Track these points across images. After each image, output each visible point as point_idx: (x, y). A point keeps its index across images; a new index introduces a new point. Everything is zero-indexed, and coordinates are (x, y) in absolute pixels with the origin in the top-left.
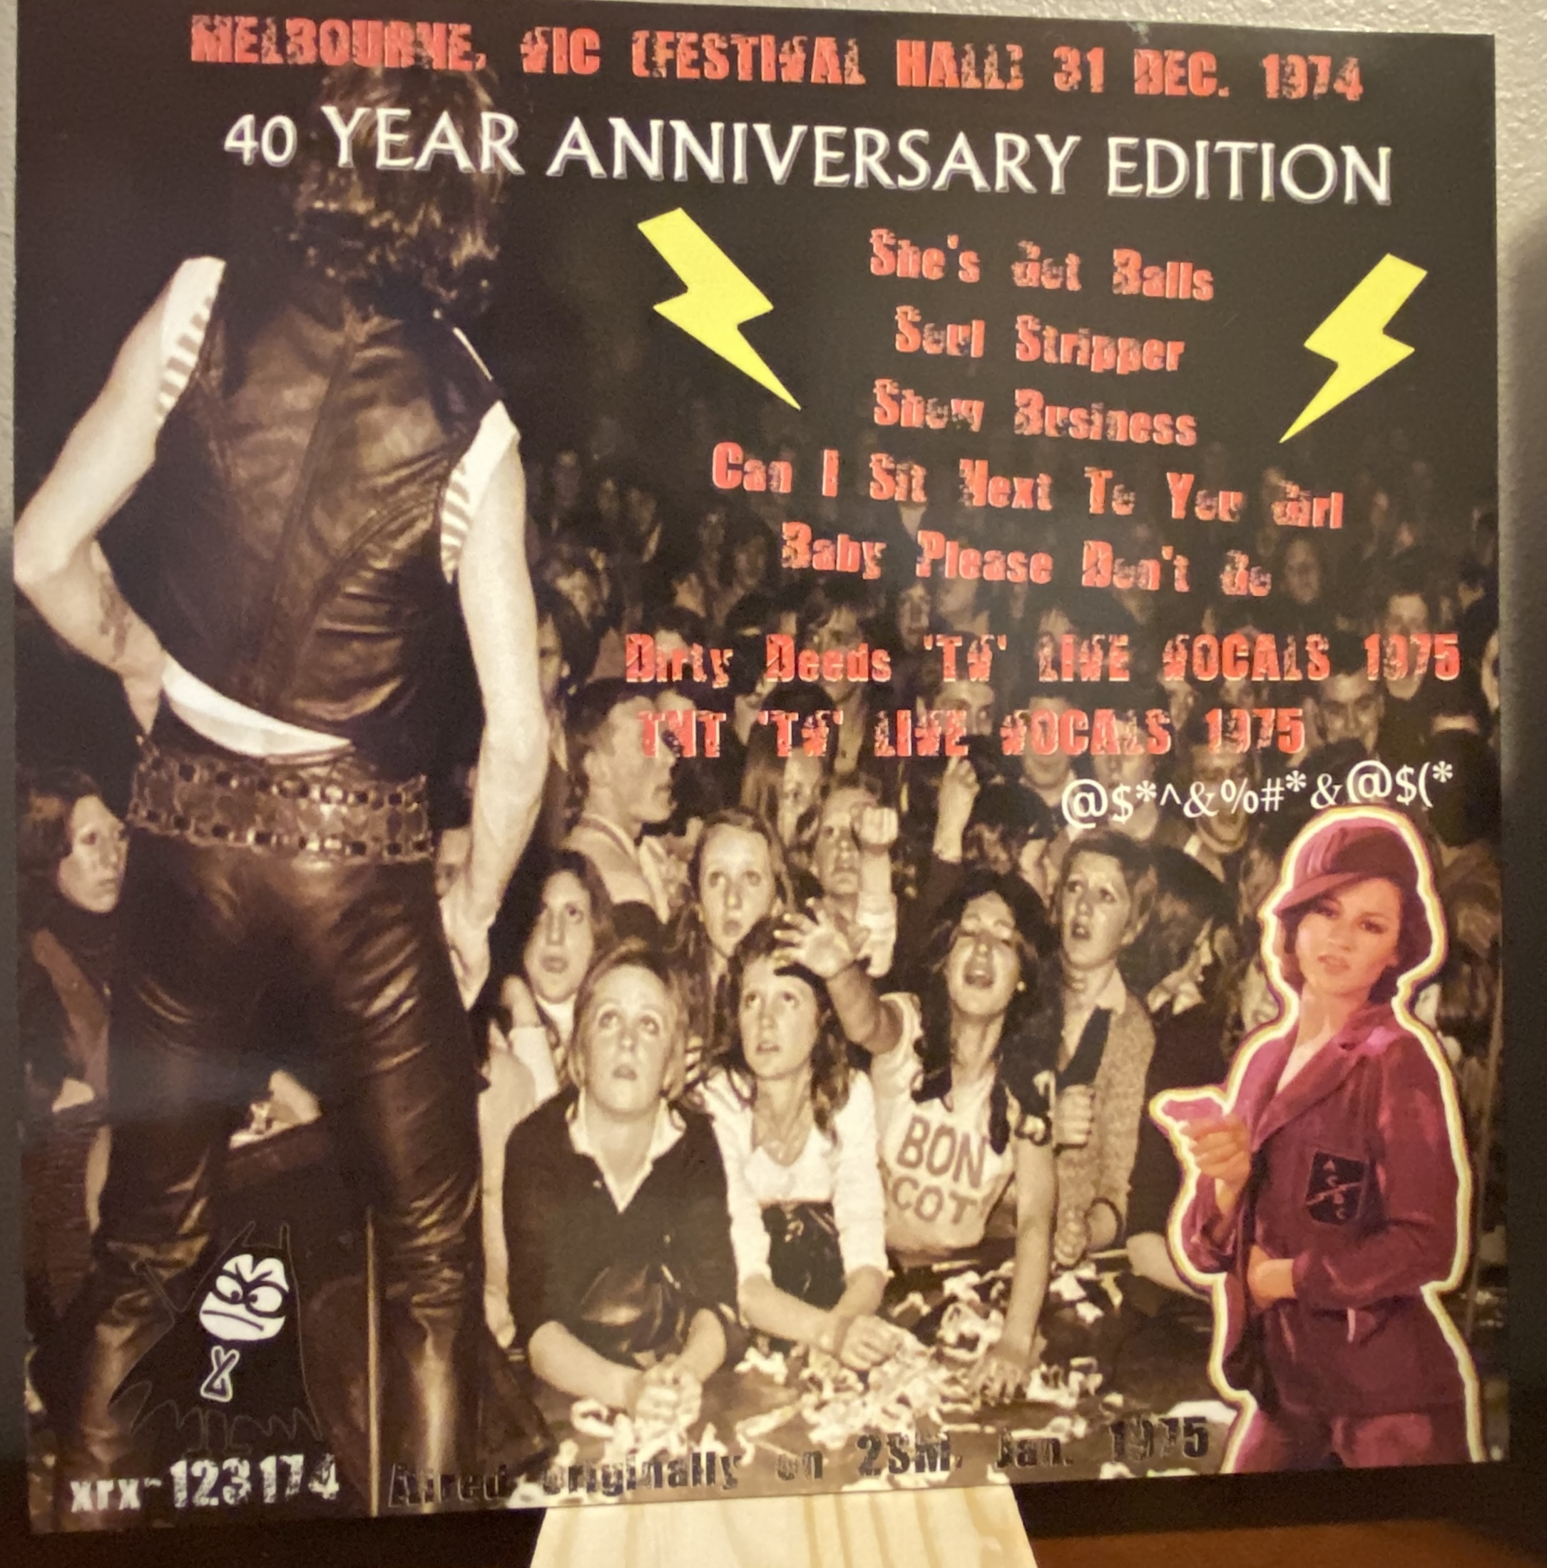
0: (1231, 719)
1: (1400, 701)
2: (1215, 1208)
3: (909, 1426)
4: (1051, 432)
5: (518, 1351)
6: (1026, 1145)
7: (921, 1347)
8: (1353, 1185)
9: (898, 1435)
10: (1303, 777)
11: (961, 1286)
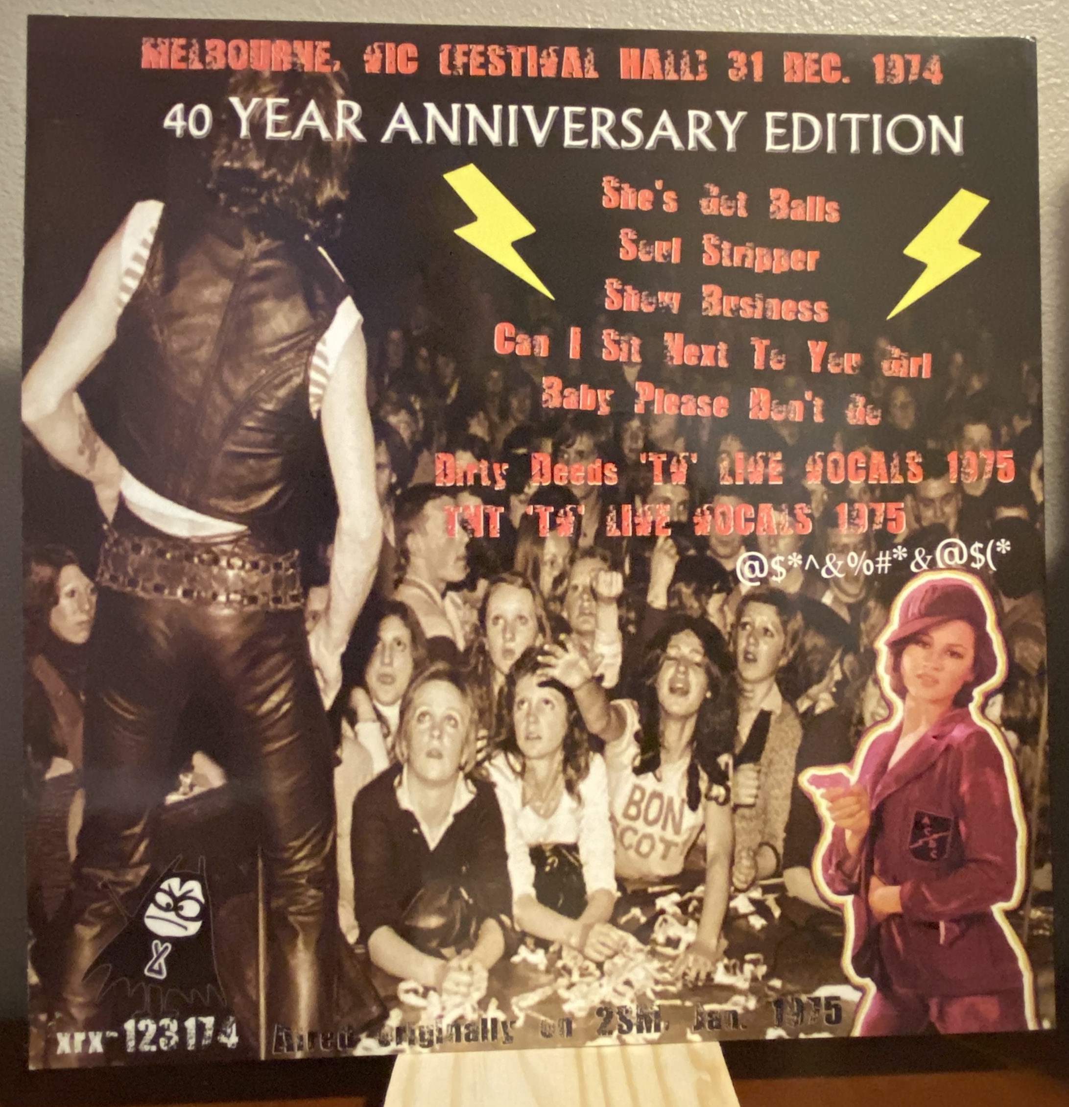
0: (854, 510)
1: (972, 498)
2: (845, 850)
3: (632, 1001)
4: (729, 314)
5: (361, 946)
6: (713, 805)
7: (640, 946)
8: (941, 834)
9: (625, 1007)
10: (905, 550)
11: (668, 903)
